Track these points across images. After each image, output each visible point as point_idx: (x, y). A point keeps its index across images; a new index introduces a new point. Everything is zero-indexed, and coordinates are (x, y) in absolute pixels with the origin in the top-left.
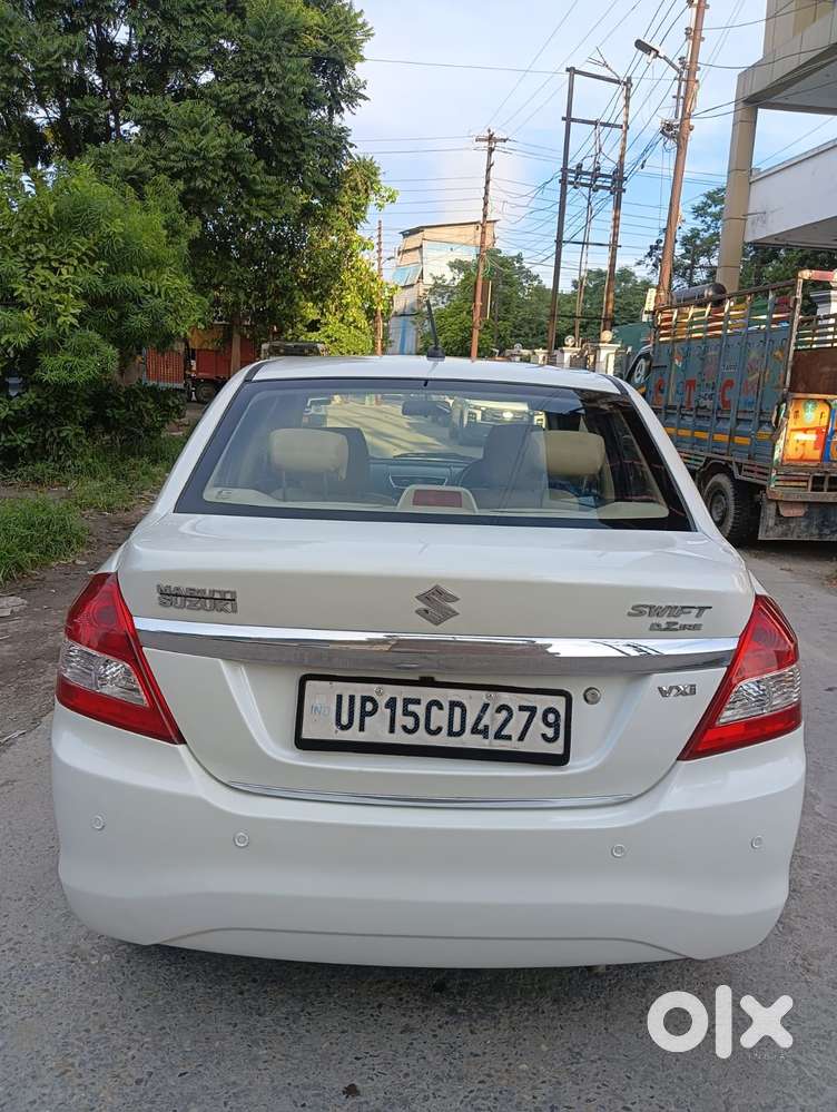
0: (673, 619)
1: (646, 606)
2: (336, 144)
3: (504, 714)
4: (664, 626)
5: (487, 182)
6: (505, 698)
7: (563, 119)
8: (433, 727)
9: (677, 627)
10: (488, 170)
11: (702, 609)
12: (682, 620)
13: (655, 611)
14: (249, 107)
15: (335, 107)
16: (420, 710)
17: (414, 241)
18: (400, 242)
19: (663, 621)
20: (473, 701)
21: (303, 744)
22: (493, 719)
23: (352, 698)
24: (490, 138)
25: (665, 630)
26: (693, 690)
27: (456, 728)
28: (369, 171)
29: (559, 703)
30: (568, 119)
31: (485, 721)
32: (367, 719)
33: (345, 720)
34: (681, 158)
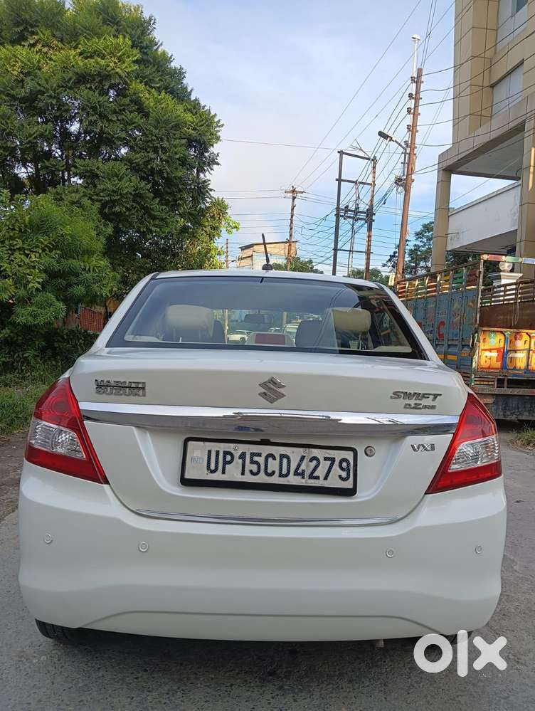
0: (418, 402)
1: (402, 392)
2: (201, 190)
3: (315, 462)
4: (413, 406)
5: (292, 216)
6: (315, 452)
7: (337, 180)
8: (269, 471)
9: (421, 406)
10: (292, 209)
11: (436, 396)
12: (425, 402)
13: (408, 395)
14: (149, 167)
15: (201, 170)
16: (261, 460)
17: (248, 252)
18: (239, 253)
19: (412, 402)
20: (295, 454)
21: (186, 482)
22: (308, 466)
23: (217, 452)
24: (294, 191)
25: (413, 408)
26: (433, 448)
27: (284, 471)
28: (221, 207)
29: (349, 456)
30: (340, 180)
31: (303, 467)
32: (227, 466)
33: (213, 467)
34: (407, 197)
